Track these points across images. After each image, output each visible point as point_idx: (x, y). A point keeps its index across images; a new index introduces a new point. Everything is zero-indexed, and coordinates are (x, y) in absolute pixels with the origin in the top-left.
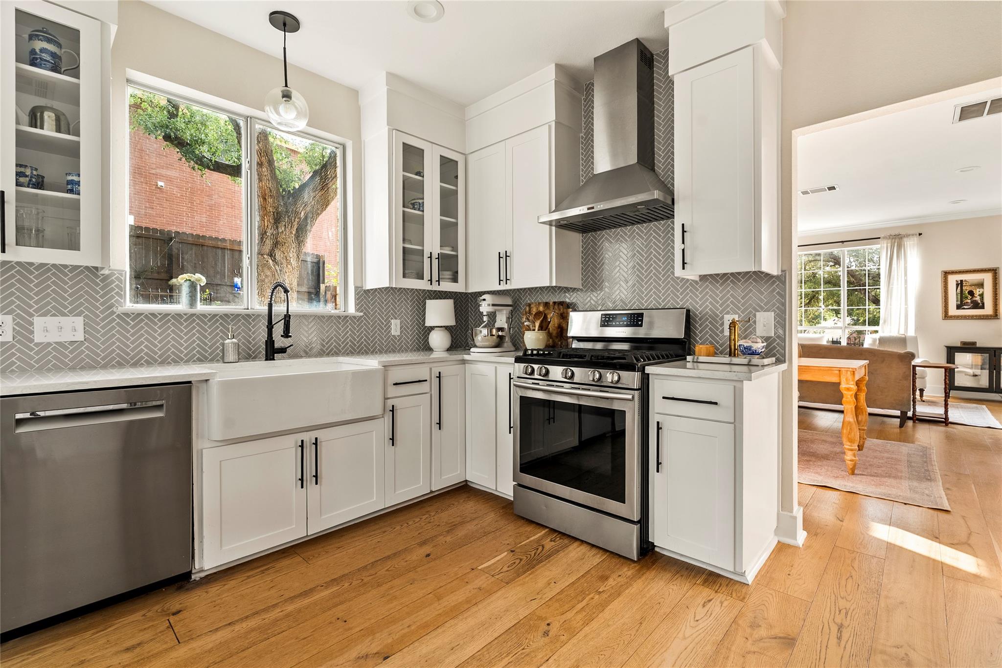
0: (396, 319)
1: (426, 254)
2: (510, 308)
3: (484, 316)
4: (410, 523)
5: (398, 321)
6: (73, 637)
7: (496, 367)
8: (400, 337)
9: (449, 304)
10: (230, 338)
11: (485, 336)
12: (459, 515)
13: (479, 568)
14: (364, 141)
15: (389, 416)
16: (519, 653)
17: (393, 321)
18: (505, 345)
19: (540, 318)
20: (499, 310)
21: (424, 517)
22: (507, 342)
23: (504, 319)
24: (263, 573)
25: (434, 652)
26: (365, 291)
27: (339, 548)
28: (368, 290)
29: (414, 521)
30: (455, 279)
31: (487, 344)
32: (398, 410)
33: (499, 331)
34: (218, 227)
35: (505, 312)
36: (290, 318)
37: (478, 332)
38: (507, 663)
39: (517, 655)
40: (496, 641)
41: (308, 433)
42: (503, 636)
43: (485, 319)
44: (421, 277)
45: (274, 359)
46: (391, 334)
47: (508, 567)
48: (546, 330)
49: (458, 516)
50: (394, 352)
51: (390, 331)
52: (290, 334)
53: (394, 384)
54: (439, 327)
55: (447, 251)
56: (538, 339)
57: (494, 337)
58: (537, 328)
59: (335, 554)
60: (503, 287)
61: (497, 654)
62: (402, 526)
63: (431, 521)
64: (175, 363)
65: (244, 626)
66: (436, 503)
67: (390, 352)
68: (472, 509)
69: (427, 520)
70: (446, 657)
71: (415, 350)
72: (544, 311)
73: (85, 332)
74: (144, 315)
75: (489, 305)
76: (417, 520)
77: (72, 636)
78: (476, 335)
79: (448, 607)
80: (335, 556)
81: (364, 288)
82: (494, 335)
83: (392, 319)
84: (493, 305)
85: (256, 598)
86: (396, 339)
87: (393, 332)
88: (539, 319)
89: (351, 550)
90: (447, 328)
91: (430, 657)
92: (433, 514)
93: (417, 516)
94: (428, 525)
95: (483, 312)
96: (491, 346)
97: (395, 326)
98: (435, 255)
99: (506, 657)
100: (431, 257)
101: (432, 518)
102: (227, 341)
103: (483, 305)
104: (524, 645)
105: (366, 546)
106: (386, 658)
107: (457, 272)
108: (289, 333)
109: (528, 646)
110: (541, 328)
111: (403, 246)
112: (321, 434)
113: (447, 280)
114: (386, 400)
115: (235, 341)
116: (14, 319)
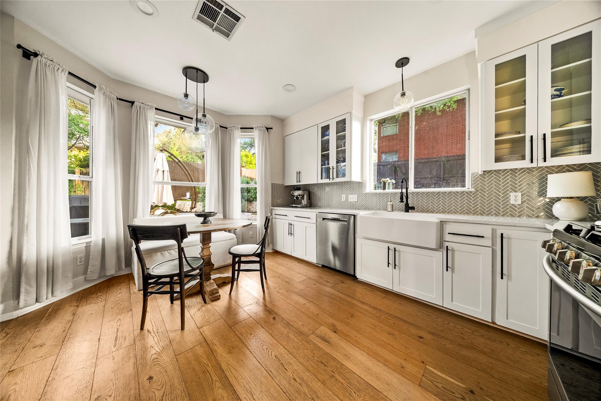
0: (516, 192)
1: (528, 139)
5: (518, 194)
8: (522, 205)
13: (427, 366)
15: (445, 252)
16: (351, 390)
17: (512, 194)
25: (342, 348)
26: (480, 175)
30: (587, 151)
32: (454, 251)
38: (341, 382)
39: (349, 388)
40: (357, 377)
41: (394, 244)
42: (362, 381)
44: (521, 158)
45: (408, 212)
47: (443, 387)
51: (508, 201)
53: (450, 234)
54: (567, 198)
61: (347, 377)
65: (343, 296)
70: (340, 353)
73: (357, 199)
79: (376, 351)
81: (479, 173)
83: (511, 192)
86: (516, 207)
87: (512, 202)
91: (339, 347)
97: (515, 198)
98: (540, 137)
99: (346, 382)
100: (531, 140)
102: (388, 203)
104: (358, 393)
106: (335, 332)
109: (358, 396)
111: (496, 139)
112: (398, 247)
113: (559, 156)
114: (444, 242)
115: (391, 203)
116: (346, 196)
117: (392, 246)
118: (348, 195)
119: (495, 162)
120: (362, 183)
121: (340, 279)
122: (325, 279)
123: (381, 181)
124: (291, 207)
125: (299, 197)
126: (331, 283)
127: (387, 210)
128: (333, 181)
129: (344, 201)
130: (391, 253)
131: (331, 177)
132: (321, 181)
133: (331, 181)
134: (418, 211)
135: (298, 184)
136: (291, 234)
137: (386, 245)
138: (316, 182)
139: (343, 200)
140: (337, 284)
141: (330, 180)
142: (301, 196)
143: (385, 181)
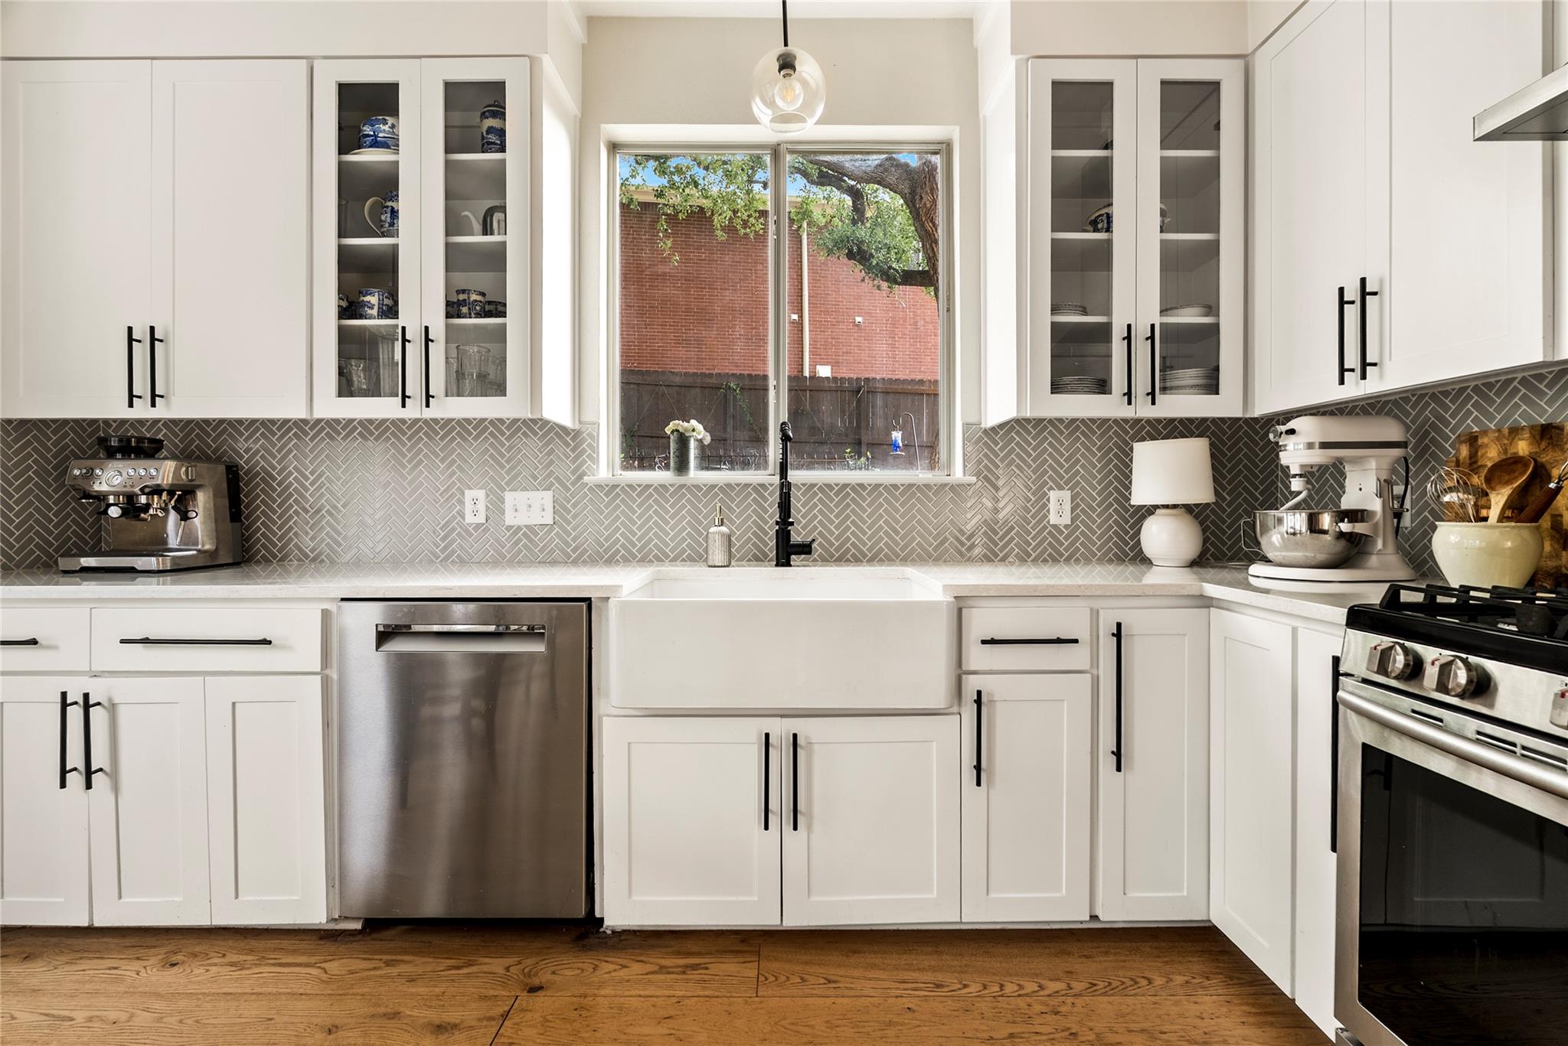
0: (1061, 488)
1: (1118, 332)
2: (1397, 452)
3: (1294, 476)
4: (1010, 988)
5: (1066, 495)
6: (431, 960)
7: (1294, 630)
8: (1072, 527)
9: (1196, 449)
10: (717, 524)
11: (1294, 534)
12: (1146, 1025)
14: (984, 117)
15: (969, 712)
17: (1053, 495)
18: (1374, 560)
19: (1516, 478)
20: (1354, 461)
21: (1053, 986)
22: (1379, 553)
23: (1371, 485)
24: (684, 973)
26: (985, 431)
27: (830, 981)
28: (993, 429)
29: (1021, 987)
30: (1212, 386)
31: (1298, 555)
32: (998, 704)
33: (1342, 521)
34: (924, 365)
35: (1373, 464)
36: (790, 489)
37: (1271, 522)
41: (783, 719)
43: (1296, 485)
44: (1102, 386)
45: (789, 565)
46: (1048, 522)
48: (1535, 518)
49: (1143, 1031)
50: (1055, 561)
51: (1045, 516)
52: (791, 520)
53: (984, 642)
54: (1166, 507)
55: (1189, 317)
56: (1493, 551)
57: (1326, 536)
58: (1494, 513)
59: (811, 996)
60: (1354, 389)
62: (985, 987)
63: (1063, 1009)
64: (658, 561)
66: (1107, 953)
67: (1045, 561)
68: (1198, 1022)
69: (1054, 1002)
71: (1110, 561)
72: (1534, 457)
73: (554, 513)
74: (653, 488)
75: (1310, 446)
76: (1031, 987)
77: (430, 957)
78: (1265, 529)
80: (809, 1001)
81: (983, 426)
82: (1325, 532)
83: (1051, 488)
84: (1325, 445)
85: (629, 1030)
86: (1061, 532)
87: (1053, 519)
88: (1508, 483)
89: (846, 1000)
90: (1188, 508)
92: (1078, 986)
93: (1037, 975)
94: (1049, 1018)
95: (1288, 467)
96: (1313, 563)
97: (1059, 508)
98: (1141, 332)
100: (1128, 338)
101: (1070, 1000)
102: (713, 529)
103: (1290, 447)
105: (878, 1006)
107: (1217, 369)
108: (789, 517)
110: (1515, 510)
111: (1054, 320)
112: (805, 728)
113: (1181, 391)
114: (964, 676)
115: (724, 529)
116: (487, 495)
117: (781, 730)
118: (503, 490)
119: (1052, 393)
120: (576, 434)
121: (507, 969)
122: (415, 1013)
123: (668, 430)
124: (66, 572)
125: (147, 507)
126: (471, 1028)
127: (706, 560)
128: (428, 414)
129: (478, 526)
130: (780, 760)
131: (414, 386)
132: (333, 406)
133: (414, 410)
134: (827, 559)
135: (142, 411)
136: (89, 773)
137: (753, 729)
138: (296, 411)
139: (470, 519)
140: (505, 1016)
141: (404, 406)
142: (171, 493)
143: (686, 430)
